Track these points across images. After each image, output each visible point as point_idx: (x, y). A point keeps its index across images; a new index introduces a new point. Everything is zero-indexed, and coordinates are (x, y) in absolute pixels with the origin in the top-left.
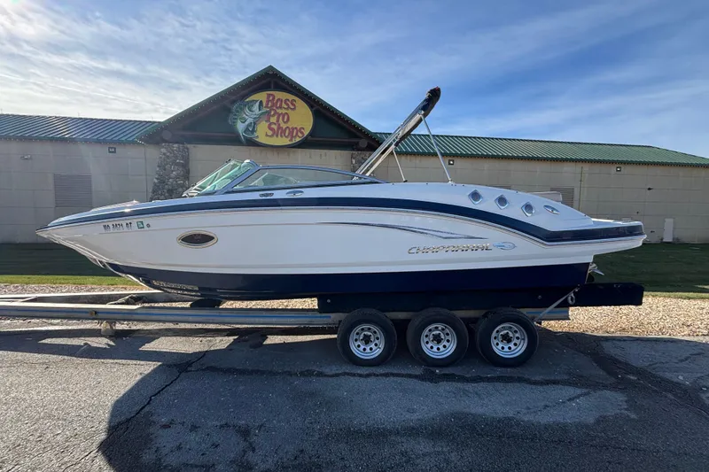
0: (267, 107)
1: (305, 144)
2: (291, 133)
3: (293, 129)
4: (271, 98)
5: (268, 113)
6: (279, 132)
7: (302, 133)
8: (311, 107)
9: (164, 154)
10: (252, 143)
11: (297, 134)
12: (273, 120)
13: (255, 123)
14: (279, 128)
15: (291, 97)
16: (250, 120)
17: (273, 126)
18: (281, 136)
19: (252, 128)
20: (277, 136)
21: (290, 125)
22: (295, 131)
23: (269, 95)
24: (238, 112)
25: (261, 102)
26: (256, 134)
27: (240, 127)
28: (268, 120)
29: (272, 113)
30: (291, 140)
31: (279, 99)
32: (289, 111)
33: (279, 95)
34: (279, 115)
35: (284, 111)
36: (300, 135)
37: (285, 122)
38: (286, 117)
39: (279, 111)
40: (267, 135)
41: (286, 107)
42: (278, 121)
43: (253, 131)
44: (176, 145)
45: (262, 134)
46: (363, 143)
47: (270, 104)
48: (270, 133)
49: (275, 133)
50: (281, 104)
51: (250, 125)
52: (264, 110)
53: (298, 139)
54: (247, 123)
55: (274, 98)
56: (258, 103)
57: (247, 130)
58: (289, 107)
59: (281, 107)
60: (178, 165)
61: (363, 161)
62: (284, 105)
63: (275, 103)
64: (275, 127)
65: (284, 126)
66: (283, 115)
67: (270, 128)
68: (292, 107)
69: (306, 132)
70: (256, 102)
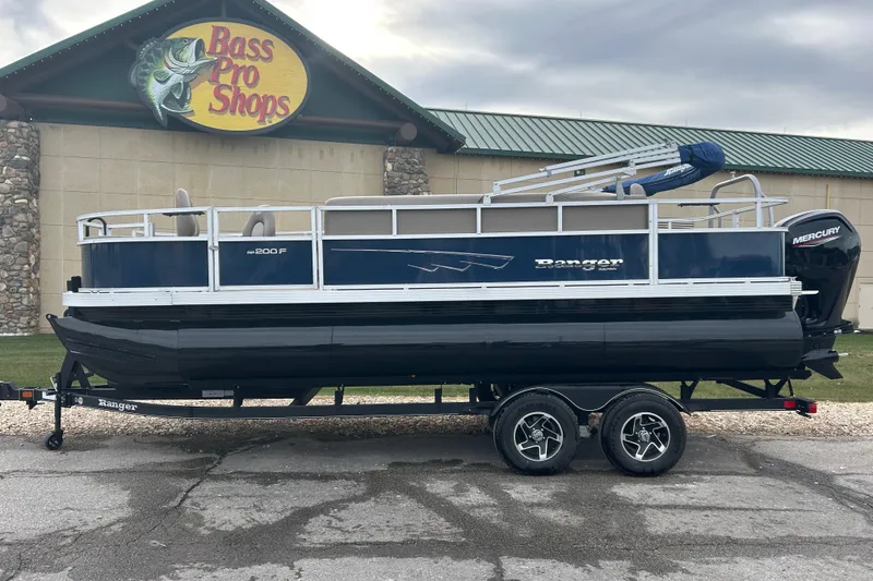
0: (212, 53)
1: (291, 130)
2: (262, 106)
3: (266, 98)
4: (221, 35)
5: (216, 65)
6: (238, 104)
7: (285, 107)
8: (304, 57)
10: (179, 126)
11: (274, 108)
12: (226, 78)
13: (186, 85)
14: (238, 95)
15: (262, 35)
16: (175, 78)
17: (225, 92)
18: (242, 112)
19: (179, 96)
20: (233, 112)
21: (261, 90)
22: (270, 104)
23: (217, 30)
24: (150, 59)
25: (200, 45)
26: (189, 107)
27: (156, 91)
28: (214, 80)
29: (224, 65)
30: (262, 121)
31: (238, 38)
32: (259, 64)
33: (238, 30)
34: (238, 70)
35: (248, 63)
36: (280, 110)
37: (250, 86)
38: (252, 74)
39: (239, 62)
40: (211, 109)
41: (252, 54)
42: (235, 80)
43: (183, 101)
44: (14, 124)
45: (202, 108)
46: (409, 131)
47: (218, 50)
48: (218, 105)
49: (229, 107)
50: (242, 48)
51: (176, 87)
52: (208, 58)
53: (276, 120)
54: (170, 83)
55: (227, 36)
56: (194, 44)
57: (169, 98)
58: (258, 55)
59: (241, 55)
60: (17, 165)
61: (408, 167)
62: (248, 50)
63: (232, 47)
64: (229, 94)
65: (247, 92)
66: (247, 70)
67: (218, 95)
68: (265, 55)
69: (294, 106)
70: (187, 41)
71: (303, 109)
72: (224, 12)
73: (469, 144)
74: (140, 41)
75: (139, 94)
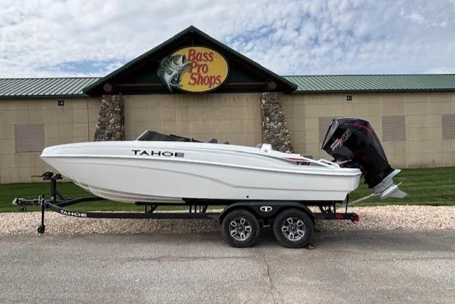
0: (189, 60)
1: (224, 89)
2: (210, 81)
3: (211, 77)
4: (192, 52)
5: (191, 65)
6: (200, 80)
7: (219, 80)
8: (227, 58)
9: (105, 104)
10: (177, 92)
11: (215, 81)
12: (195, 71)
13: (179, 74)
14: (200, 77)
15: (209, 51)
16: (175, 72)
17: (195, 76)
19: (176, 79)
20: (198, 84)
21: (209, 74)
22: (213, 80)
24: (165, 65)
25: (184, 57)
26: (181, 83)
27: (168, 78)
28: (191, 71)
29: (194, 65)
30: (210, 87)
31: (199, 53)
32: (208, 63)
33: (199, 49)
34: (199, 66)
35: (203, 63)
36: (218, 82)
37: (205, 72)
38: (205, 67)
39: (200, 63)
41: (205, 59)
42: (198, 71)
43: (178, 81)
44: (114, 96)
46: (273, 85)
47: (191, 58)
48: (192, 82)
49: (196, 82)
50: (201, 56)
51: (175, 76)
52: (187, 62)
53: (216, 86)
54: (173, 74)
55: (194, 53)
56: (181, 58)
57: (173, 80)
58: (207, 59)
59: (201, 60)
60: (116, 112)
61: (272, 101)
62: (203, 58)
63: (196, 57)
64: (197, 77)
65: (203, 75)
66: (203, 66)
67: (192, 78)
69: (223, 79)
70: (180, 56)
71: (227, 80)
72: (193, 43)
73: (299, 89)
74: (161, 58)
75: (162, 80)
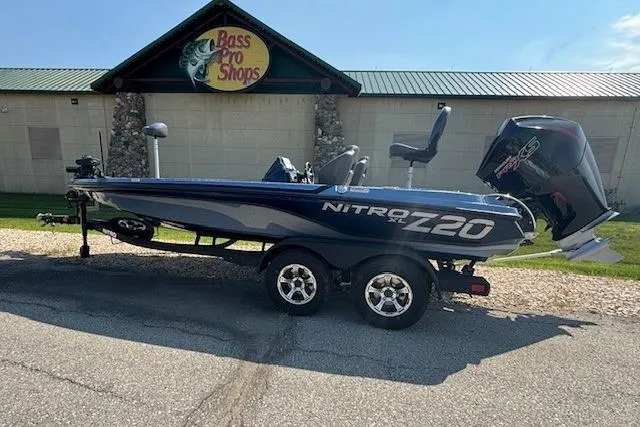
0: (218, 46)
1: (260, 88)
2: (245, 75)
3: (247, 70)
4: (223, 35)
5: (221, 52)
6: (231, 74)
7: (257, 74)
8: (268, 43)
9: (119, 104)
10: (203, 89)
11: (251, 75)
12: (226, 60)
13: (206, 65)
14: (232, 69)
15: (244, 32)
16: (201, 62)
17: (226, 68)
18: (234, 79)
19: (202, 72)
20: (230, 79)
21: (244, 65)
22: (249, 72)
23: (221, 32)
24: (187, 53)
25: (212, 42)
26: (207, 78)
27: (191, 70)
28: (220, 61)
29: (225, 52)
30: (245, 83)
31: (231, 37)
32: (243, 50)
34: (232, 54)
35: (237, 50)
36: (255, 76)
37: (238, 63)
38: (239, 56)
39: (232, 50)
40: (219, 78)
41: (239, 44)
42: (230, 61)
43: (205, 74)
44: (129, 94)
46: (326, 84)
47: (221, 44)
48: (223, 76)
49: (228, 76)
50: (234, 42)
51: (201, 67)
52: (216, 50)
53: (252, 82)
54: (198, 66)
55: (226, 36)
56: (209, 42)
57: (198, 74)
58: (242, 45)
59: (233, 46)
60: (132, 114)
61: (326, 106)
62: (237, 43)
63: (228, 41)
64: (227, 68)
65: (237, 67)
66: (237, 54)
67: (222, 70)
68: (246, 44)
69: (262, 73)
70: (207, 40)
71: (267, 74)
72: (226, 21)
74: (183, 44)
75: (184, 73)
